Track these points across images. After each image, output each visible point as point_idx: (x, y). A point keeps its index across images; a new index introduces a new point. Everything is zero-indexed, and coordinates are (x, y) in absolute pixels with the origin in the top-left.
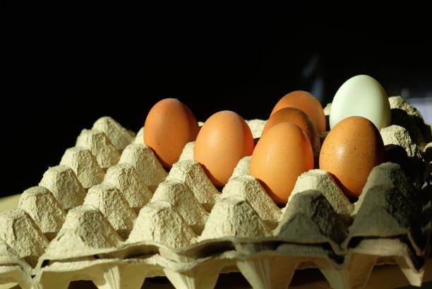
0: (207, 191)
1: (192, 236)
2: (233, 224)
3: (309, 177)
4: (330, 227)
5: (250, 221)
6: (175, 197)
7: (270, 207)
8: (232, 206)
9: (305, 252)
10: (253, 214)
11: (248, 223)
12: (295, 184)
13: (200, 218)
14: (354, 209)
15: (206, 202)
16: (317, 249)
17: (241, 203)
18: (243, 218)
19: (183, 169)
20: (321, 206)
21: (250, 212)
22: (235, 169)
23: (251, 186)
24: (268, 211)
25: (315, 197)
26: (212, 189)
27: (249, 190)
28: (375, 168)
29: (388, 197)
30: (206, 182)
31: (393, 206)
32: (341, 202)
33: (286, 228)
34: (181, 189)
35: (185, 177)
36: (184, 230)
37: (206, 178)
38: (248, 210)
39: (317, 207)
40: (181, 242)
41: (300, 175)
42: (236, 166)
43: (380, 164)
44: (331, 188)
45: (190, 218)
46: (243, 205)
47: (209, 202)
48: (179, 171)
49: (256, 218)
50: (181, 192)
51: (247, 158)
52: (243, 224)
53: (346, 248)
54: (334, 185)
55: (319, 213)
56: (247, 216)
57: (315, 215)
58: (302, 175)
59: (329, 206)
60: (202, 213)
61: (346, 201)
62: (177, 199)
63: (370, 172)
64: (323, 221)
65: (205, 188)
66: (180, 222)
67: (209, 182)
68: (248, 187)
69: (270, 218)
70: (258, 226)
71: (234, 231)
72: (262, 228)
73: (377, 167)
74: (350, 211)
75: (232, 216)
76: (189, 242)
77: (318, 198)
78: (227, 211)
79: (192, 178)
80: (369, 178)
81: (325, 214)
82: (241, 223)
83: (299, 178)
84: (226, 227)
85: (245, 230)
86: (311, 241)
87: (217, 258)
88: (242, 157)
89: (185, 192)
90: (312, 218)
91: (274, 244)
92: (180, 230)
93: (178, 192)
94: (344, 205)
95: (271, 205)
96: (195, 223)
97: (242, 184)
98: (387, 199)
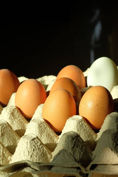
0: (21, 123)
1: (8, 156)
2: (30, 151)
3: (73, 121)
4: (82, 153)
5: (39, 149)
6: (2, 130)
7: (52, 136)
8: (29, 141)
9: (67, 171)
10: (41, 145)
11: (38, 150)
12: (65, 123)
13: (16, 141)
14: (97, 137)
15: (20, 129)
16: (73, 169)
17: (34, 139)
18: (35, 147)
19: (8, 112)
20: (77, 141)
21: (39, 144)
22: (36, 111)
23: (42, 125)
24: (51, 138)
25: (74, 137)
26: (24, 121)
27: (41, 127)
28: (108, 116)
29: (113, 138)
30: (21, 118)
31: (116, 142)
32: (90, 133)
33: (56, 158)
34: (5, 126)
35: (9, 116)
36: (4, 152)
37: (21, 115)
38: (38, 143)
39: (75, 142)
40: (2, 160)
41: (68, 119)
42: (36, 110)
43: (110, 113)
44: (84, 126)
45: (10, 142)
46: (35, 140)
47: (22, 128)
48: (6, 113)
49: (42, 147)
50: (5, 128)
51: (42, 105)
52: (35, 151)
53: (89, 170)
54: (86, 124)
55: (76, 145)
56: (37, 146)
57: (74, 147)
58: (69, 119)
59: (81, 141)
60: (17, 138)
61: (92, 133)
62: (3, 132)
63: (105, 118)
64: (78, 150)
65: (20, 121)
66: (2, 149)
67: (23, 117)
68: (40, 126)
69: (52, 142)
70: (43, 151)
71: (30, 155)
72: (46, 152)
73: (109, 115)
74: (94, 138)
75: (29, 147)
76: (7, 159)
77: (75, 137)
78: (26, 144)
79: (13, 116)
80: (105, 121)
81: (79, 146)
82: (34, 150)
83: (67, 120)
84: (26, 153)
85: (36, 154)
86: (70, 166)
87: (20, 172)
88: (39, 104)
89: (7, 127)
90: (72, 148)
91: (50, 167)
92: (2, 153)
93: (3, 128)
94: (91, 135)
95: (53, 134)
96: (12, 144)
97: (37, 124)
98: (112, 139)
